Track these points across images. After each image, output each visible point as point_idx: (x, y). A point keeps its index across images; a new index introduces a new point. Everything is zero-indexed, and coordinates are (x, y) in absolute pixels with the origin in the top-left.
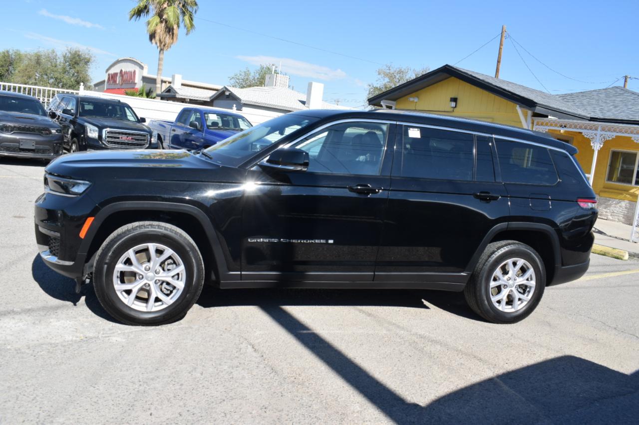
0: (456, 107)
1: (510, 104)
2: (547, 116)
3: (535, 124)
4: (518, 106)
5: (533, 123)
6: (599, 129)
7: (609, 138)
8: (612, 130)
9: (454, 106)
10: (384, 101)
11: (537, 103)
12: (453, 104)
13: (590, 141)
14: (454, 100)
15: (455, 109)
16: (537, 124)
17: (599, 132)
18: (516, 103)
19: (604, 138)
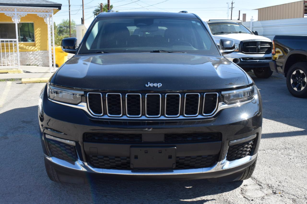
6: (16, 10)
7: (23, 15)
8: (24, 10)
13: (44, 19)
17: (16, 13)
19: (20, 16)
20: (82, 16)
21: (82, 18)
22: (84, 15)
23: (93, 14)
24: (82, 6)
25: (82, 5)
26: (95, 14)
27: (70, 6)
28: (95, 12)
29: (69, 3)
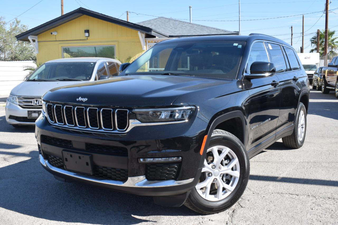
0: (89, 36)
1: (133, 31)
2: (155, 37)
3: (147, 42)
4: (139, 32)
5: (146, 42)
9: (88, 36)
10: (31, 36)
11: (152, 29)
12: (87, 34)
14: (87, 31)
15: (88, 38)
16: (149, 42)
18: (137, 30)
20: (302, 45)
21: (301, 47)
22: (304, 44)
23: (310, 42)
24: (302, 34)
25: (302, 32)
26: (313, 42)
27: (292, 35)
28: (313, 40)
29: (291, 32)
